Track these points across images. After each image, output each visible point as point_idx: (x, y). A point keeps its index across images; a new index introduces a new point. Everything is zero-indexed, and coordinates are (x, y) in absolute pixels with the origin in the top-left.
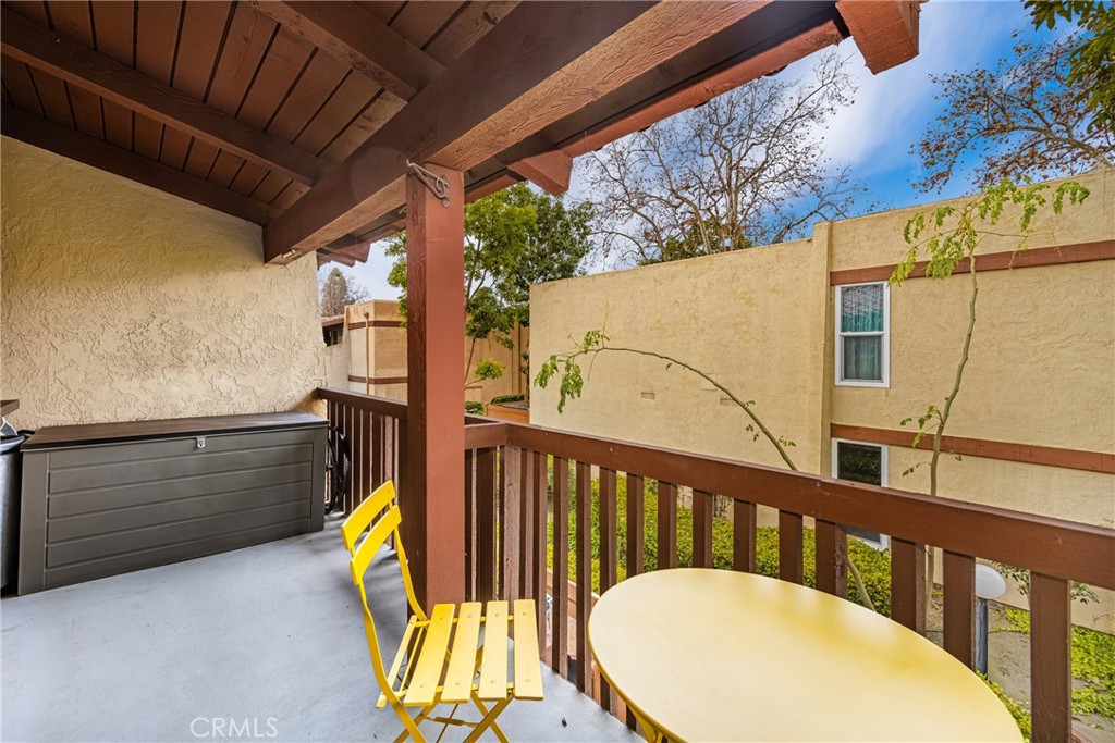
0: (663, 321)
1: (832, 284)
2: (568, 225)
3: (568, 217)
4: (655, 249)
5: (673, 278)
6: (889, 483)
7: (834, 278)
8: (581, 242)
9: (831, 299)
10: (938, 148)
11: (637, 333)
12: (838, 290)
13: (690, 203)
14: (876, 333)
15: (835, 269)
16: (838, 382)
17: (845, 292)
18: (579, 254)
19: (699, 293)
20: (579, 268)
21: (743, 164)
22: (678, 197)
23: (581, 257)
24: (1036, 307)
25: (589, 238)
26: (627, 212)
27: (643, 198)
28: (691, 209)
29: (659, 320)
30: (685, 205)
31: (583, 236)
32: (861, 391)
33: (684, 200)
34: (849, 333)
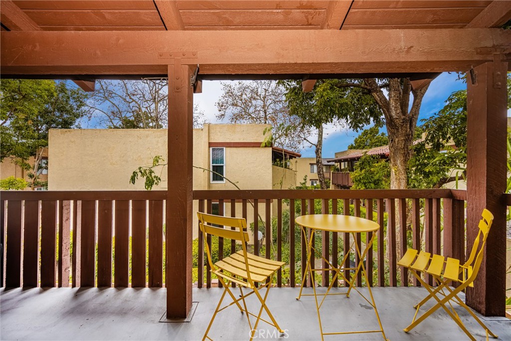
0: (142, 157)
1: (209, 147)
2: (68, 98)
3: (69, 93)
4: (118, 121)
5: (147, 137)
6: (226, 216)
7: (210, 144)
8: (77, 109)
9: (209, 152)
10: (222, 106)
11: (127, 162)
12: (211, 149)
13: (136, 103)
14: (222, 165)
15: (210, 141)
16: (211, 182)
17: (213, 150)
18: (77, 116)
19: (160, 145)
20: (76, 124)
21: (160, 92)
22: (131, 98)
23: (77, 118)
24: (257, 158)
25: (83, 108)
26: (102, 99)
27: (111, 94)
28: (136, 105)
29: (140, 156)
30: (134, 103)
31: (79, 107)
32: (218, 185)
33: (134, 101)
34: (214, 165)
